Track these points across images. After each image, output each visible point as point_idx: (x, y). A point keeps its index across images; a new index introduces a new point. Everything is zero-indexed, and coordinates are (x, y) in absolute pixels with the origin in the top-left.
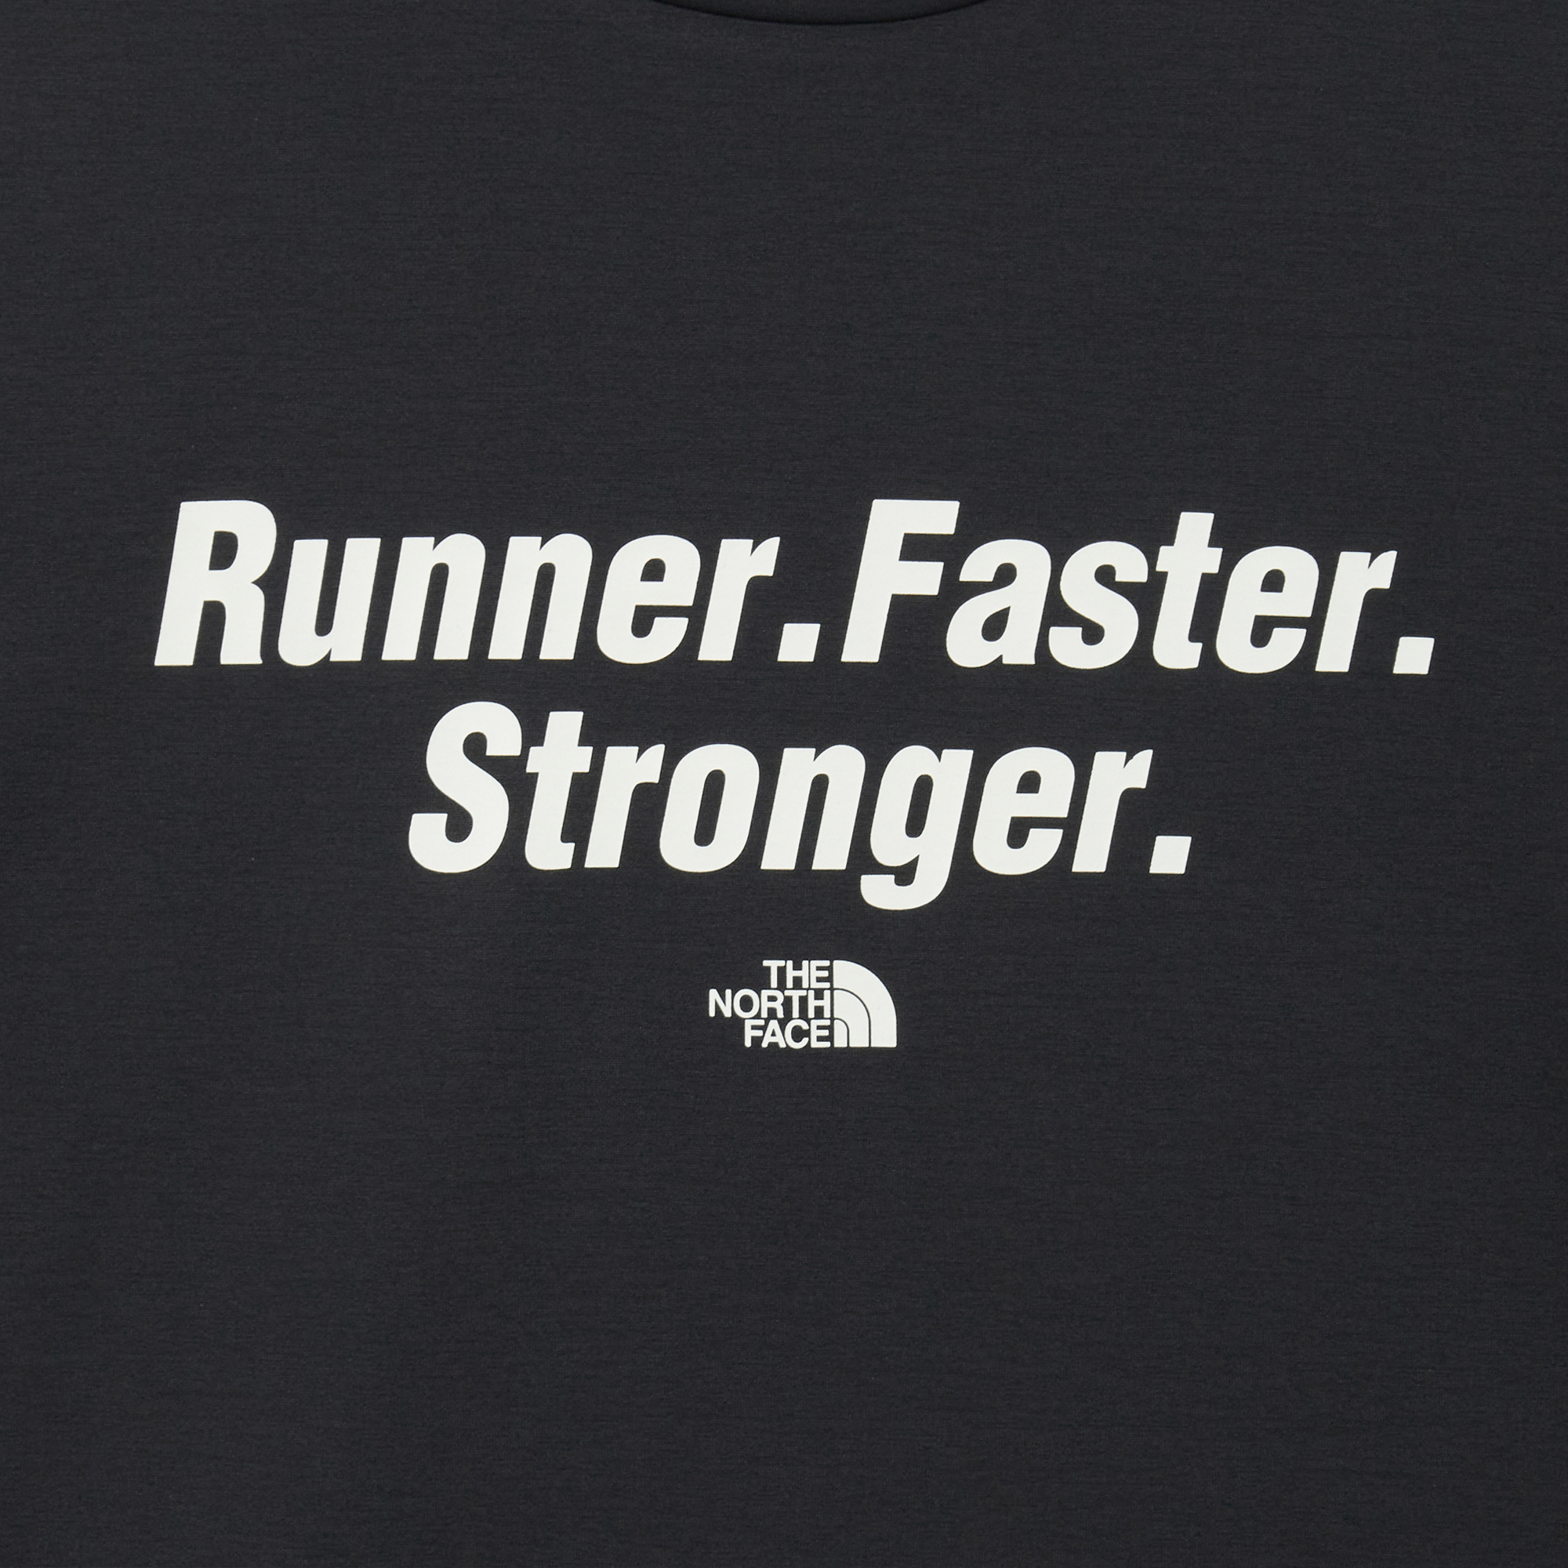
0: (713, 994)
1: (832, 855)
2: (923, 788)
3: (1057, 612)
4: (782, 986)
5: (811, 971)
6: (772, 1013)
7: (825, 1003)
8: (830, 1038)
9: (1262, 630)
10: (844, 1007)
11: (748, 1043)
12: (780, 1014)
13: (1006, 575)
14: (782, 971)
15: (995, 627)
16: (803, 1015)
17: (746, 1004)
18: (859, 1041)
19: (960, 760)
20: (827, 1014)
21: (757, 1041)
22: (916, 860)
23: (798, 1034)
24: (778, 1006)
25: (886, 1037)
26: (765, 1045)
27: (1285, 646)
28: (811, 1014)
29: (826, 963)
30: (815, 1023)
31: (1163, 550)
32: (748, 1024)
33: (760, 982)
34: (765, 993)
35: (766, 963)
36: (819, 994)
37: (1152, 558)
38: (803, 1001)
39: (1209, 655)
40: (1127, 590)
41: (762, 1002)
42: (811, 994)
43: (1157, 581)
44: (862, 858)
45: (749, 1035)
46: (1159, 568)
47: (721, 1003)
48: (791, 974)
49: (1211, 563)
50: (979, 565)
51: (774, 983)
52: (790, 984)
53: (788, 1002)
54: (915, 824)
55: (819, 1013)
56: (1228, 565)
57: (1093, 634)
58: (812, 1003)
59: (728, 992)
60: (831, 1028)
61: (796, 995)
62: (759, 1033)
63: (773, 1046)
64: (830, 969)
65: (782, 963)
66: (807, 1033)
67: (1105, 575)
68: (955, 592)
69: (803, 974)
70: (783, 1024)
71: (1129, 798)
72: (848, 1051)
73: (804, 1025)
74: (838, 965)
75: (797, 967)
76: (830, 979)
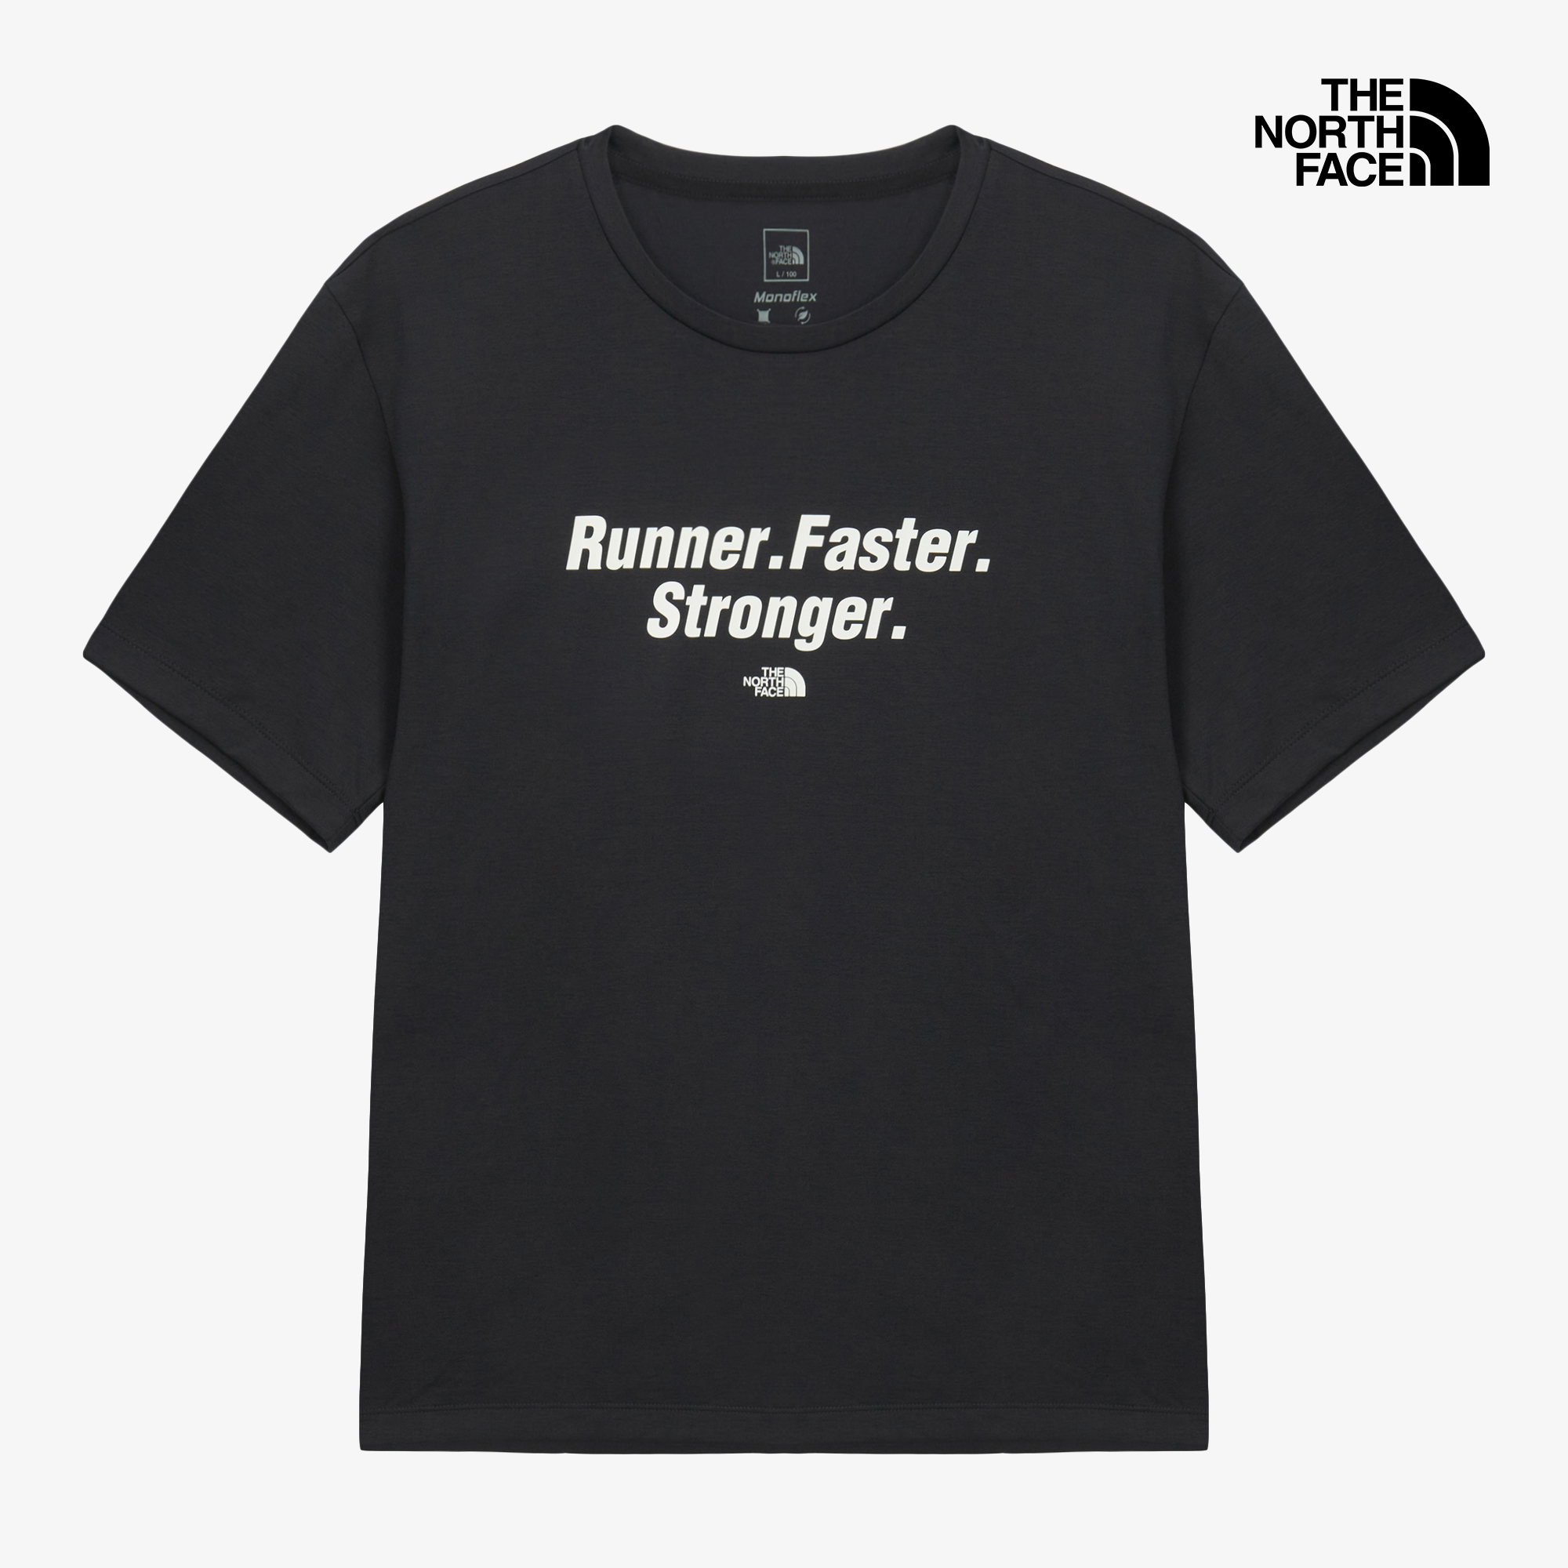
0: (745, 679)
1: (785, 633)
2: (816, 611)
3: (862, 552)
4: (768, 676)
5: (778, 671)
6: (764, 685)
7: (782, 682)
8: (783, 693)
9: (931, 557)
10: (788, 683)
11: (756, 695)
12: (767, 685)
13: (845, 540)
14: (768, 671)
15: (841, 557)
16: (775, 685)
17: (756, 682)
18: (793, 695)
19: (829, 601)
20: (782, 685)
21: (759, 694)
22: (813, 635)
23: (773, 692)
24: (766, 683)
25: (802, 693)
26: (762, 695)
27: (939, 563)
28: (777, 685)
29: (782, 668)
30: (779, 688)
31: (898, 531)
32: (756, 689)
33: (761, 674)
34: (762, 678)
35: (763, 668)
36: (780, 679)
37: (894, 534)
38: (775, 681)
39: (913, 566)
40: (886, 544)
41: (761, 681)
42: (778, 679)
43: (896, 541)
44: (795, 634)
45: (756, 692)
46: (897, 537)
47: (748, 681)
48: (771, 672)
49: (915, 534)
50: (836, 536)
51: (765, 674)
52: (770, 675)
53: (770, 681)
54: (813, 623)
55: (780, 685)
56: (920, 536)
57: (874, 559)
58: (778, 682)
59: (750, 678)
60: (783, 690)
61: (772, 679)
62: (760, 691)
63: (765, 696)
64: (784, 670)
65: (768, 668)
66: (776, 692)
67: (878, 540)
68: (828, 546)
69: (775, 672)
70: (768, 688)
71: (885, 614)
72: (789, 697)
73: (775, 689)
74: (787, 669)
75: (773, 669)
76: (784, 674)
